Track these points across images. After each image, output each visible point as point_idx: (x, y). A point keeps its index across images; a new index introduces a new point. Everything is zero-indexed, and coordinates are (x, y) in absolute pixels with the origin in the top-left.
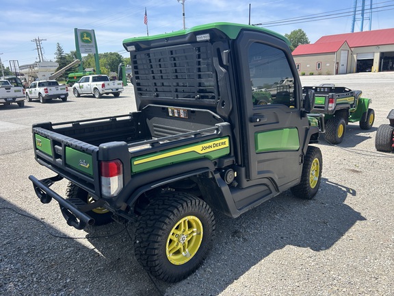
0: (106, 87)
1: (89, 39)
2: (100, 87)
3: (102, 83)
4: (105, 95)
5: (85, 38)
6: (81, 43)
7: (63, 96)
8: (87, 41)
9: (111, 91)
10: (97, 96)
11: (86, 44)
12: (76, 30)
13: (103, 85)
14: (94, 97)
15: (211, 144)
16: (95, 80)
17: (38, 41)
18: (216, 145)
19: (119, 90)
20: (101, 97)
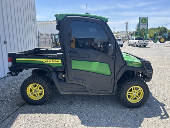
0: (140, 42)
1: (145, 21)
2: (137, 42)
3: (138, 40)
4: (139, 46)
5: (143, 21)
6: (141, 23)
7: (121, 45)
8: (144, 23)
9: (141, 44)
10: (135, 46)
11: (143, 24)
12: (140, 18)
13: (138, 42)
14: (134, 46)
15: (51, 60)
16: (136, 39)
17: (127, 23)
18: (54, 61)
19: (146, 44)
20: (137, 46)
